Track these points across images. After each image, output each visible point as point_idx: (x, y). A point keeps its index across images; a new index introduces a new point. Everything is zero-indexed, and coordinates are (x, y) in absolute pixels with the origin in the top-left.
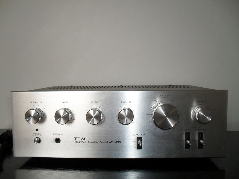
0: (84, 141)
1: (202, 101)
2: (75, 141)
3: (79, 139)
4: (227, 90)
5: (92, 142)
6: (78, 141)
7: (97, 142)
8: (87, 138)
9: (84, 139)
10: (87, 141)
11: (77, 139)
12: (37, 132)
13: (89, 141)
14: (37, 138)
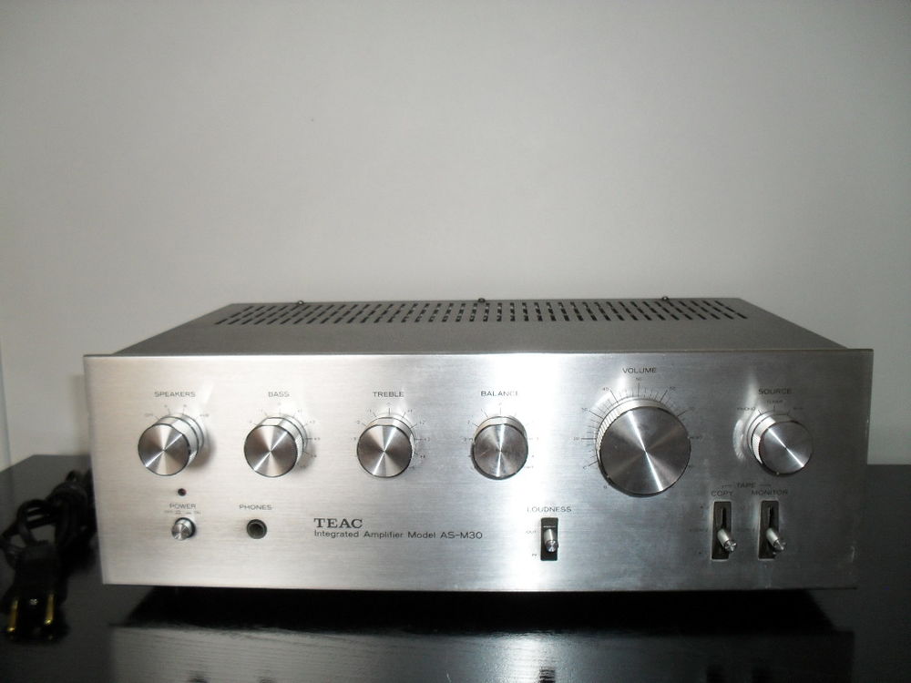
0: (349, 530)
1: (777, 391)
2: (320, 530)
3: (332, 525)
4: (871, 350)
5: (381, 536)
6: (330, 530)
7: (397, 535)
8: (361, 520)
9: (350, 525)
10: (362, 531)
11: (324, 524)
12: (181, 499)
13: (370, 532)
14: (182, 522)
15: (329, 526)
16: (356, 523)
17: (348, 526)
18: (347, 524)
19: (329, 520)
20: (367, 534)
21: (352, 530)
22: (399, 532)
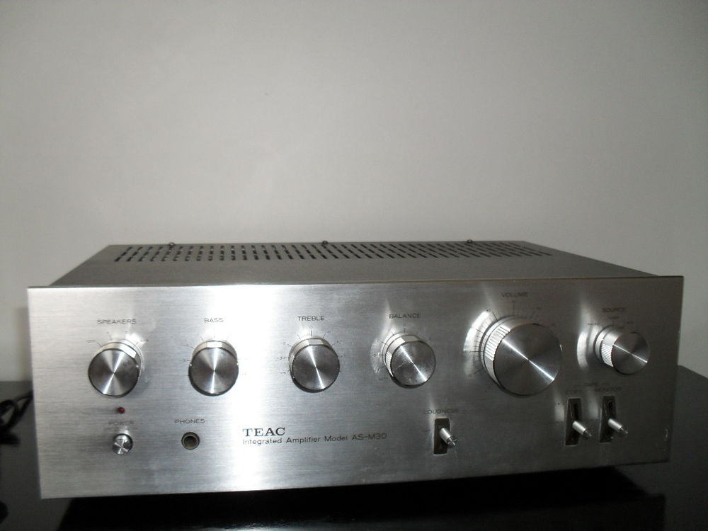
0: (274, 438)
1: (616, 309)
2: (248, 438)
3: (258, 434)
4: (681, 277)
5: (301, 441)
6: (257, 438)
7: (315, 440)
8: (284, 429)
9: (275, 433)
10: (284, 438)
11: (252, 433)
12: (120, 416)
13: (291, 439)
14: (119, 437)
15: (256, 435)
16: (279, 431)
17: (273, 434)
18: (272, 432)
19: (256, 430)
20: (289, 440)
21: (276, 437)
22: (317, 437)
